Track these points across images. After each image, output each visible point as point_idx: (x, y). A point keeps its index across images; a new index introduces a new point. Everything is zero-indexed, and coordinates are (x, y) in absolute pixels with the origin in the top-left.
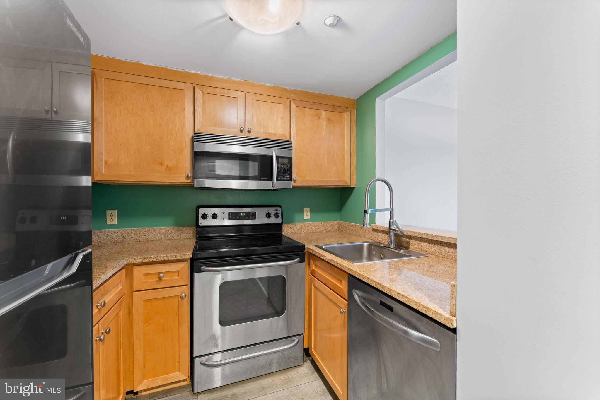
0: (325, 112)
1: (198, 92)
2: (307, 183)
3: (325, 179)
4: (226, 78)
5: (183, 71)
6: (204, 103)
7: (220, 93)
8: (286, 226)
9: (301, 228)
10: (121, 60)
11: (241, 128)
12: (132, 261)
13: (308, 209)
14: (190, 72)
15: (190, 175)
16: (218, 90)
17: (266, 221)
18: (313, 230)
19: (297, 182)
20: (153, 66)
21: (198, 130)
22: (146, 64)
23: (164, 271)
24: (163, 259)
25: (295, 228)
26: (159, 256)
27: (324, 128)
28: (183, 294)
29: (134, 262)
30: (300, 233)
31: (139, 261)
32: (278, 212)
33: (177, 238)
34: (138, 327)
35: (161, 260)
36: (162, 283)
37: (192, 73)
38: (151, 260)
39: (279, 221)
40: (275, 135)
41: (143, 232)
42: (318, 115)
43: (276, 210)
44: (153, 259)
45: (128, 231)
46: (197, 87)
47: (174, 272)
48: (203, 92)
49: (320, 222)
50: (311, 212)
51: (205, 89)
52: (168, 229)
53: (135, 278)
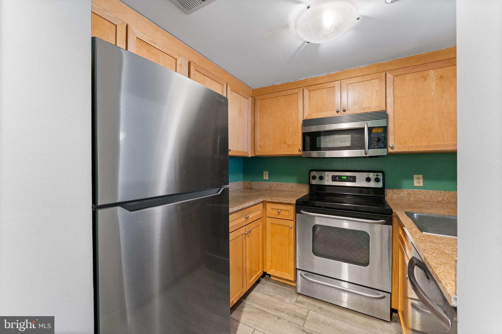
0: (434, 71)
1: (306, 92)
2: (409, 149)
3: (435, 144)
4: (326, 74)
5: (297, 81)
6: (310, 98)
7: (321, 88)
8: (391, 191)
9: (409, 194)
10: (266, 87)
11: (337, 109)
12: (265, 199)
13: (421, 176)
14: (301, 79)
15: (301, 149)
16: (320, 85)
17: (365, 184)
18: (428, 198)
19: (395, 148)
20: (281, 84)
21: (306, 118)
22: (278, 84)
23: (281, 209)
24: (280, 201)
25: (402, 194)
26: (278, 199)
27: (434, 88)
28: (291, 226)
29: (267, 200)
30: (409, 200)
31: (269, 200)
32: (379, 177)
33: (298, 191)
34: (269, 238)
35: (279, 202)
36: (280, 215)
37: (303, 80)
38: (274, 201)
39: (380, 185)
40: (370, 108)
41: (280, 185)
42: (423, 77)
43: (377, 175)
44: (275, 200)
45: (273, 184)
46: (305, 89)
47: (286, 210)
48: (309, 90)
49: (438, 190)
50: (425, 179)
51: (310, 88)
52: (293, 185)
53: (267, 210)
